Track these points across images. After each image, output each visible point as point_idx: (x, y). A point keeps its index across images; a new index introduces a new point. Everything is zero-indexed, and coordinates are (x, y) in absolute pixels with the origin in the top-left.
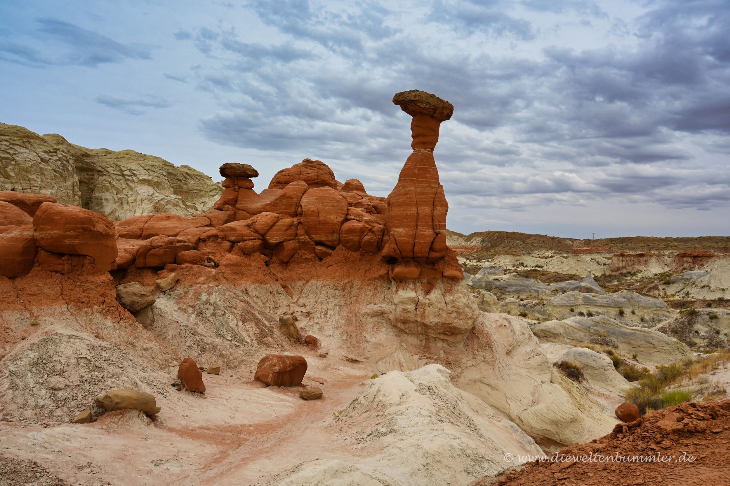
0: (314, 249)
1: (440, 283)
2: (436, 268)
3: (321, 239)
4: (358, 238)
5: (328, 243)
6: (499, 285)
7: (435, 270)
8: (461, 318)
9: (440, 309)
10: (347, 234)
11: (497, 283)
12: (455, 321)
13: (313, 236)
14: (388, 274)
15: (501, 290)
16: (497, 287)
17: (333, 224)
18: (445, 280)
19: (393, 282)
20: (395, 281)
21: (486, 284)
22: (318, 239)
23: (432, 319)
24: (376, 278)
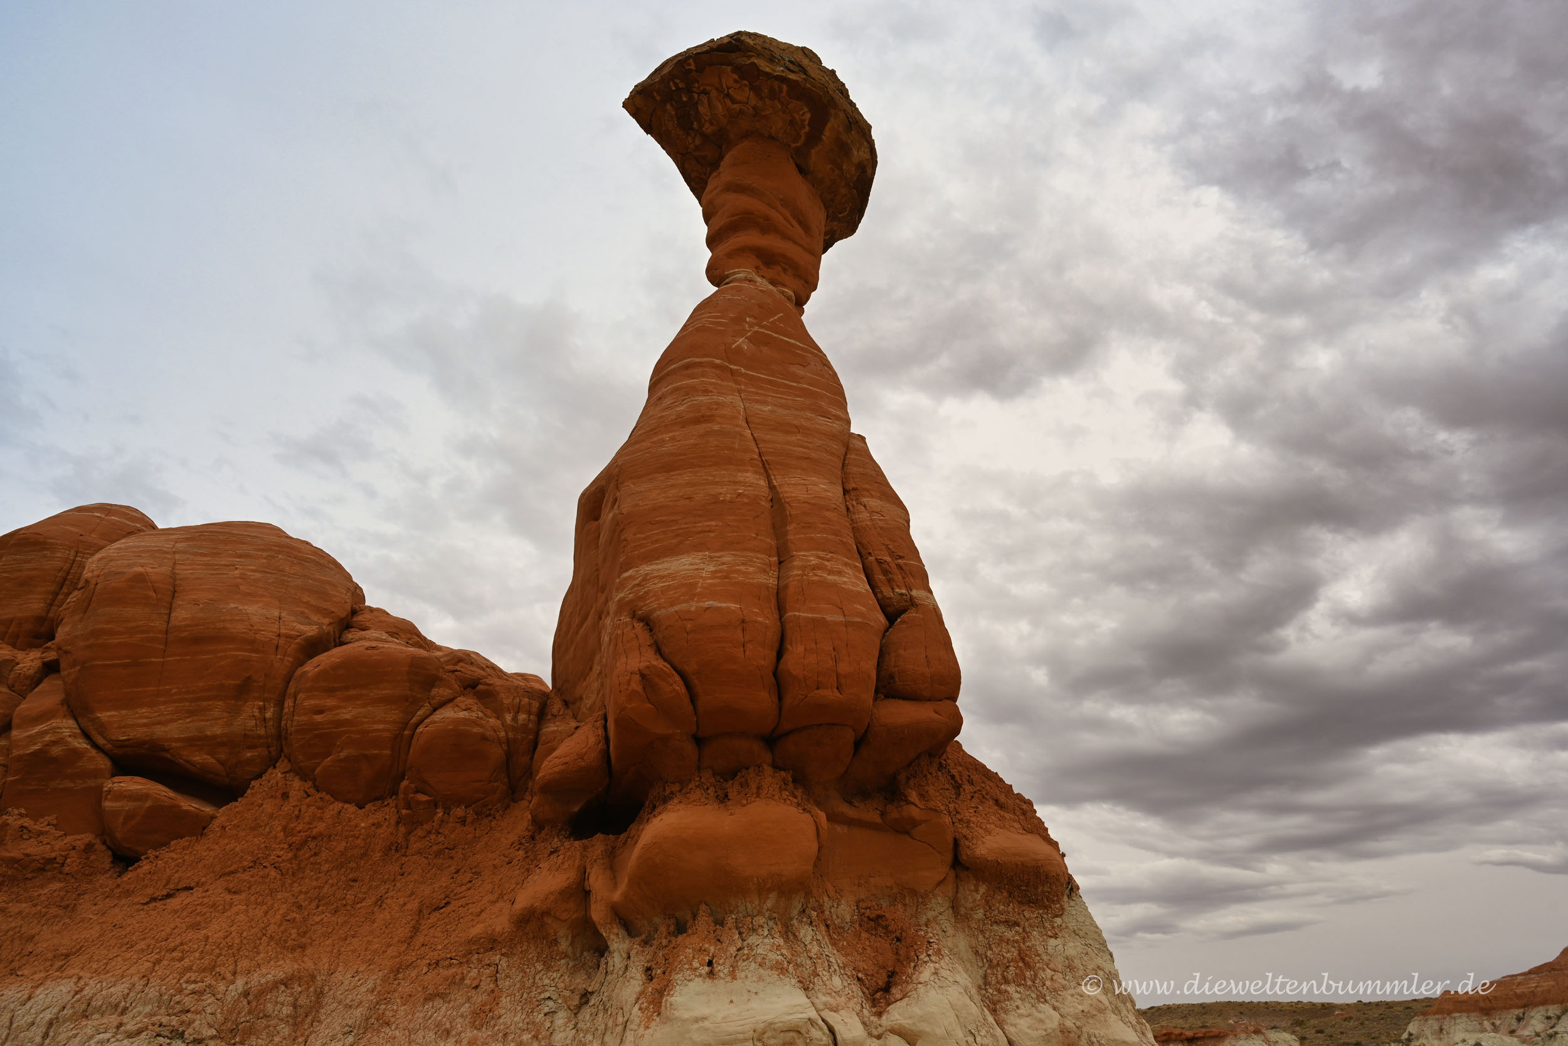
0: (98, 794)
1: (946, 921)
2: (915, 812)
3: (159, 731)
4: (394, 714)
5: (200, 758)
7: (903, 828)
10: (330, 691)
13: (104, 716)
14: (581, 892)
17: (251, 643)
18: (974, 894)
19: (618, 944)
20: (629, 929)
22: (139, 733)
24: (492, 943)
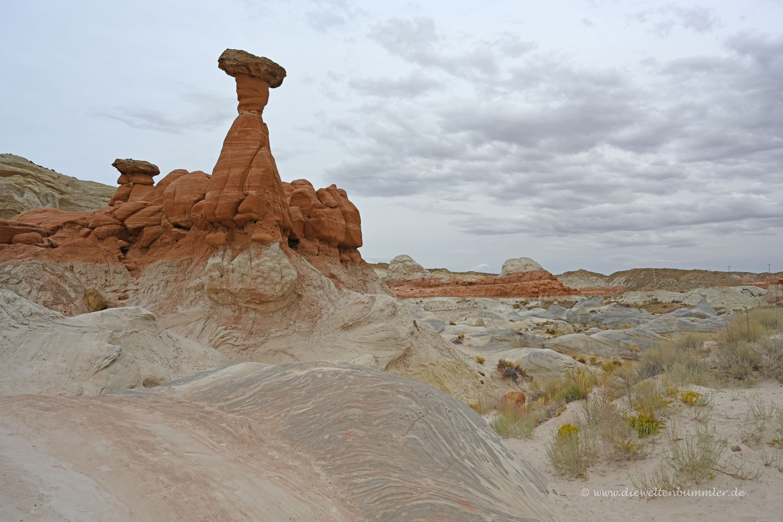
0: (172, 232)
2: (246, 231)
3: (177, 221)
5: (183, 224)
6: (595, 318)
8: (266, 283)
9: (243, 274)
11: (593, 315)
12: (260, 287)
13: (171, 218)
15: (598, 322)
16: (593, 320)
17: (185, 204)
21: (581, 318)
22: (174, 221)
23: (236, 286)
